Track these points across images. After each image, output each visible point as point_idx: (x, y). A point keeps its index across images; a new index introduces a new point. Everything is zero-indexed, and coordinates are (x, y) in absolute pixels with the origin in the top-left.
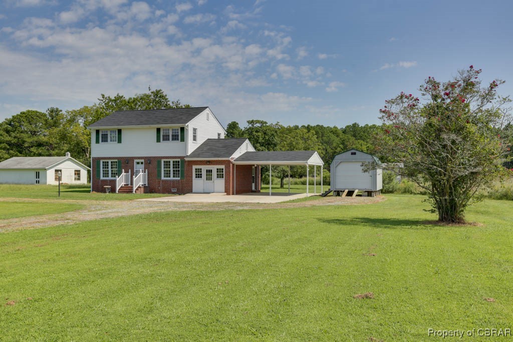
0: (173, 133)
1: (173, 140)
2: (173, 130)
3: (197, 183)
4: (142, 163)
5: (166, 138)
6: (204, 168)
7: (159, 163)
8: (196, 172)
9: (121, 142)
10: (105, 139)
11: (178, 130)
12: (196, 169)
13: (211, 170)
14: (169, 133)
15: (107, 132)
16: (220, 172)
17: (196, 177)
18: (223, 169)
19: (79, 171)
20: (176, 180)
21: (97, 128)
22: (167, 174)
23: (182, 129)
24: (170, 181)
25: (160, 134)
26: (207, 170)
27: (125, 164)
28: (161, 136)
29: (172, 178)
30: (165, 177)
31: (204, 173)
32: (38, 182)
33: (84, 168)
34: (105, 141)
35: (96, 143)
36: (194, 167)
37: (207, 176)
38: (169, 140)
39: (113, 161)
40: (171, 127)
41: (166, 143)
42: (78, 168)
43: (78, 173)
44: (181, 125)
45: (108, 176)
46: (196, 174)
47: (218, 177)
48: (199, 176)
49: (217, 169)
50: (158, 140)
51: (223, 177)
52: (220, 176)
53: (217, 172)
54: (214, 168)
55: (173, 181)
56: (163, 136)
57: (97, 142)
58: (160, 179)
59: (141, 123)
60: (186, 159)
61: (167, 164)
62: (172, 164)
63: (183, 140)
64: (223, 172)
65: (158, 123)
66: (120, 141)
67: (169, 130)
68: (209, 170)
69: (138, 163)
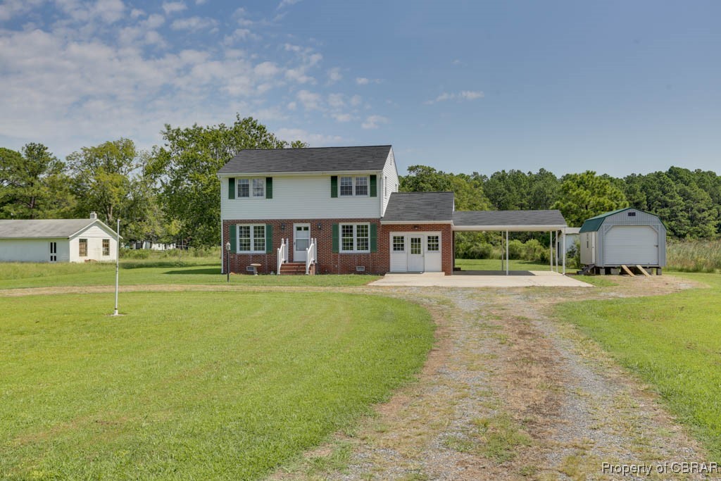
0: (357, 183)
1: (357, 193)
2: (357, 179)
3: (397, 259)
4: (306, 229)
5: (347, 191)
6: (408, 236)
7: (336, 228)
8: (394, 241)
9: (271, 198)
10: (244, 192)
11: (366, 179)
12: (394, 238)
13: (419, 239)
14: (351, 183)
15: (247, 181)
16: (433, 241)
17: (395, 249)
18: (437, 237)
19: (108, 241)
20: (364, 254)
21: (232, 175)
22: (348, 245)
23: (373, 178)
24: (354, 255)
25: (336, 185)
26: (412, 239)
27: (279, 229)
28: (338, 188)
29: (355, 251)
30: (344, 249)
31: (407, 244)
32: (54, 259)
33: (115, 237)
34: (244, 196)
35: (229, 198)
36: (392, 234)
37: (412, 247)
38: (351, 194)
39: (257, 225)
40: (353, 175)
41: (346, 199)
42: (107, 236)
43: (106, 244)
44: (373, 172)
45: (249, 249)
46: (395, 245)
47: (429, 249)
48: (399, 246)
49: (429, 238)
50: (334, 194)
51: (437, 249)
52: (432, 247)
53: (429, 241)
54: (424, 236)
55: (359, 255)
56: (342, 188)
57: (232, 196)
58: (338, 253)
59: (305, 169)
60: (383, 223)
61: (348, 230)
62: (355, 229)
63: (374, 193)
64: (437, 241)
65: (334, 169)
66: (269, 195)
67: (350, 178)
68: (416, 239)
69: (299, 229)
